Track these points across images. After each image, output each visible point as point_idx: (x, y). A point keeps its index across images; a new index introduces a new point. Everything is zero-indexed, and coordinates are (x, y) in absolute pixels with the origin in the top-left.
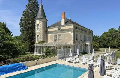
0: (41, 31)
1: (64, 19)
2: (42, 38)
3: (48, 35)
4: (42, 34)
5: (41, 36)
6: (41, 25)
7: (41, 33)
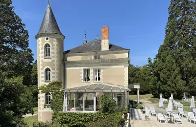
0: (56, 59)
1: (108, 40)
2: (56, 75)
3: (67, 69)
4: (56, 67)
5: (56, 71)
6: (55, 47)
7: (55, 63)
